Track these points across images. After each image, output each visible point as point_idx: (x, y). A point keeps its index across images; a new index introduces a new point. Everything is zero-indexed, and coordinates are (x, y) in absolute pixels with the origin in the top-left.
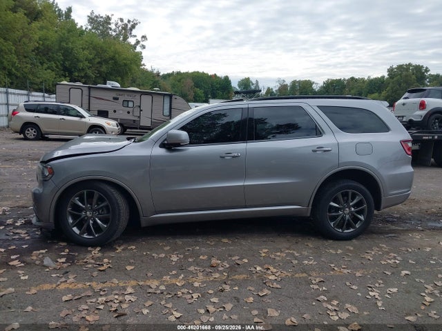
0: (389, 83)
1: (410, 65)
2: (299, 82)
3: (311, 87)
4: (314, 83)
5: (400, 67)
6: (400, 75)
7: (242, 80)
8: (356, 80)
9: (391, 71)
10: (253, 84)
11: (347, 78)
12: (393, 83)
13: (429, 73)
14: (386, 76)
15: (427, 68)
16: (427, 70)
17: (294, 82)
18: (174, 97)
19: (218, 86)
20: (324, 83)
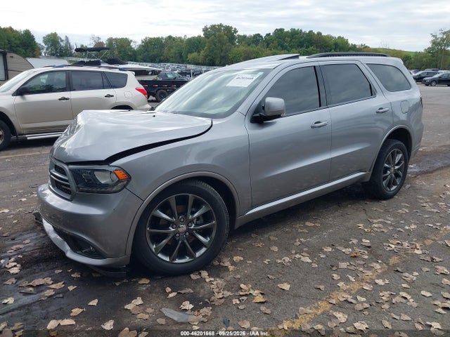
0: (205, 43)
1: (221, 25)
2: (116, 40)
3: (129, 45)
4: (131, 41)
5: (213, 27)
6: (214, 35)
7: (49, 36)
8: (174, 39)
9: (205, 30)
10: (62, 41)
11: (165, 37)
12: (209, 42)
13: (237, 34)
14: (202, 36)
15: (235, 29)
16: (236, 31)
17: (110, 40)
18: (9, 55)
19: (18, 42)
20: (143, 42)
